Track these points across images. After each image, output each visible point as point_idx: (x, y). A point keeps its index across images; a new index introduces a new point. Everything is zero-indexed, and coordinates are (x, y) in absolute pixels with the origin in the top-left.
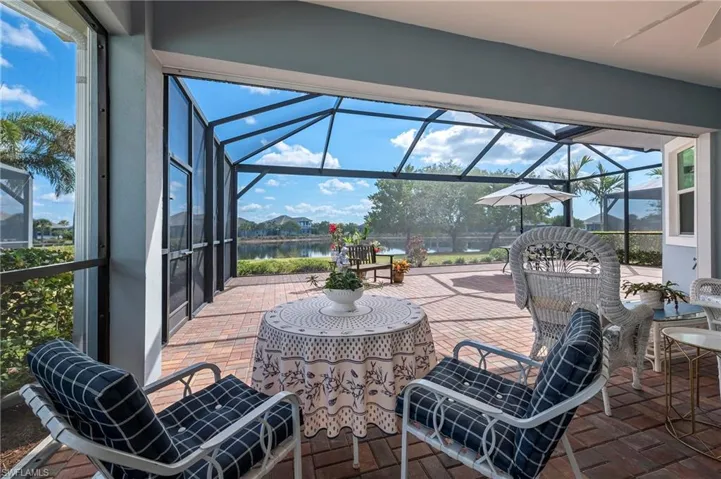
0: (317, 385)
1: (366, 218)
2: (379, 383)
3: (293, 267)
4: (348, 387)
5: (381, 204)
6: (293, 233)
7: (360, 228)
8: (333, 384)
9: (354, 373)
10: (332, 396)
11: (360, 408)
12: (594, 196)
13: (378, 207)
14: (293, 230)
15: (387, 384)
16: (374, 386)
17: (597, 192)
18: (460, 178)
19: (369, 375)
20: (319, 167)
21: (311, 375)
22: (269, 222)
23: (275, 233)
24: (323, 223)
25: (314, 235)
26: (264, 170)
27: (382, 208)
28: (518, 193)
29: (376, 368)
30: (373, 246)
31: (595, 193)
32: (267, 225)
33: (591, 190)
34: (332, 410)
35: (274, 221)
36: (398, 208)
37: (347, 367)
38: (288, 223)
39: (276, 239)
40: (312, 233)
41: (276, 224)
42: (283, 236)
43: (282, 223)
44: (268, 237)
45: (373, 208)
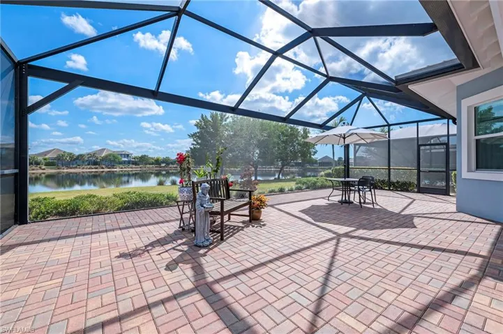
1: (188, 151)
5: (199, 141)
6: (114, 164)
18: (284, 120)
22: (89, 154)
23: (95, 163)
24: (143, 156)
25: (134, 166)
26: (74, 80)
30: (226, 180)
32: (87, 156)
35: (95, 153)
38: (110, 155)
39: (97, 168)
40: (133, 164)
41: (97, 155)
42: (104, 166)
43: (103, 155)
44: (88, 167)
45: (193, 144)
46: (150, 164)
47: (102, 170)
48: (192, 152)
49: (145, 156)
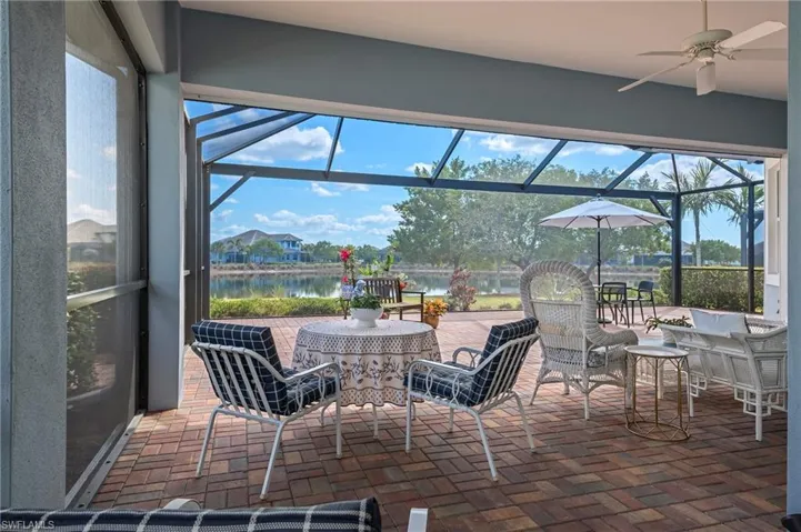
0: (348, 371)
1: (390, 239)
2: (393, 371)
3: (287, 308)
4: (371, 373)
5: (413, 219)
6: (270, 260)
7: (382, 255)
8: (360, 369)
9: (375, 363)
10: (359, 377)
11: (379, 386)
12: (732, 213)
13: (409, 222)
14: (271, 255)
15: (399, 371)
16: (389, 375)
17: (737, 208)
18: (522, 188)
19: (386, 365)
20: (324, 169)
21: (344, 363)
22: (229, 241)
23: (240, 259)
24: (321, 244)
25: (304, 264)
26: (246, 171)
27: (417, 224)
28: (595, 214)
29: (391, 361)
30: (398, 280)
31: (734, 209)
32: (227, 246)
33: (729, 206)
34: (359, 387)
35: (238, 239)
36: (439, 223)
37: (371, 358)
38: (263, 243)
39: (242, 268)
40: (303, 260)
41: (242, 244)
42: (253, 265)
43: (252, 243)
44: (229, 265)
45: (402, 223)
46: (333, 261)
47: (250, 272)
48: (399, 240)
49: (325, 243)
